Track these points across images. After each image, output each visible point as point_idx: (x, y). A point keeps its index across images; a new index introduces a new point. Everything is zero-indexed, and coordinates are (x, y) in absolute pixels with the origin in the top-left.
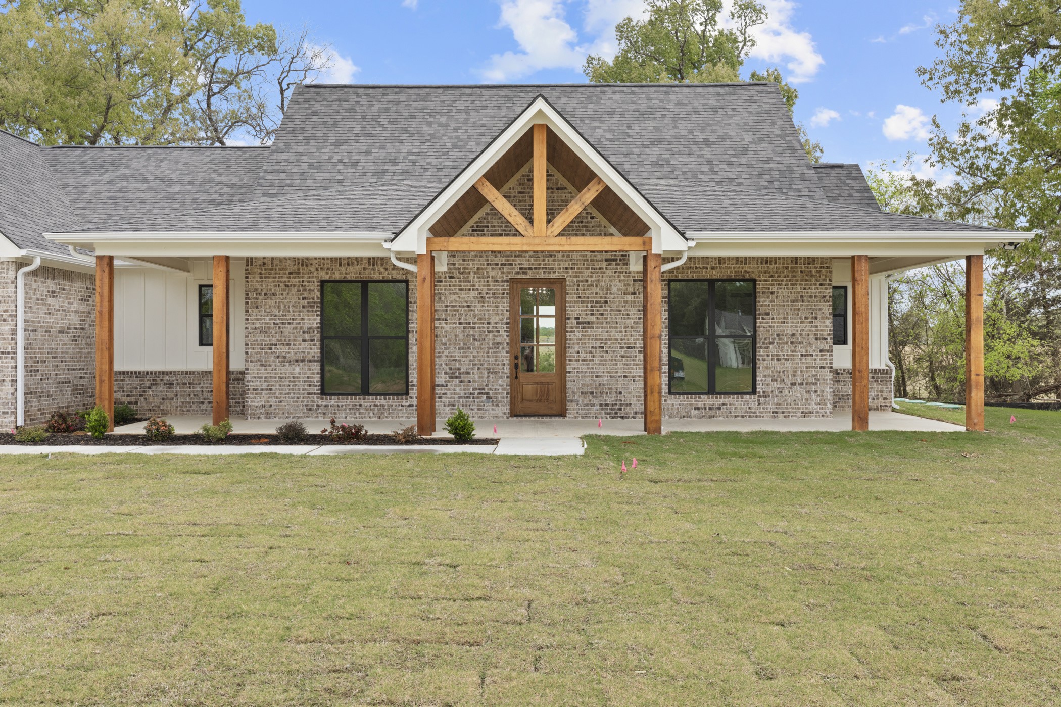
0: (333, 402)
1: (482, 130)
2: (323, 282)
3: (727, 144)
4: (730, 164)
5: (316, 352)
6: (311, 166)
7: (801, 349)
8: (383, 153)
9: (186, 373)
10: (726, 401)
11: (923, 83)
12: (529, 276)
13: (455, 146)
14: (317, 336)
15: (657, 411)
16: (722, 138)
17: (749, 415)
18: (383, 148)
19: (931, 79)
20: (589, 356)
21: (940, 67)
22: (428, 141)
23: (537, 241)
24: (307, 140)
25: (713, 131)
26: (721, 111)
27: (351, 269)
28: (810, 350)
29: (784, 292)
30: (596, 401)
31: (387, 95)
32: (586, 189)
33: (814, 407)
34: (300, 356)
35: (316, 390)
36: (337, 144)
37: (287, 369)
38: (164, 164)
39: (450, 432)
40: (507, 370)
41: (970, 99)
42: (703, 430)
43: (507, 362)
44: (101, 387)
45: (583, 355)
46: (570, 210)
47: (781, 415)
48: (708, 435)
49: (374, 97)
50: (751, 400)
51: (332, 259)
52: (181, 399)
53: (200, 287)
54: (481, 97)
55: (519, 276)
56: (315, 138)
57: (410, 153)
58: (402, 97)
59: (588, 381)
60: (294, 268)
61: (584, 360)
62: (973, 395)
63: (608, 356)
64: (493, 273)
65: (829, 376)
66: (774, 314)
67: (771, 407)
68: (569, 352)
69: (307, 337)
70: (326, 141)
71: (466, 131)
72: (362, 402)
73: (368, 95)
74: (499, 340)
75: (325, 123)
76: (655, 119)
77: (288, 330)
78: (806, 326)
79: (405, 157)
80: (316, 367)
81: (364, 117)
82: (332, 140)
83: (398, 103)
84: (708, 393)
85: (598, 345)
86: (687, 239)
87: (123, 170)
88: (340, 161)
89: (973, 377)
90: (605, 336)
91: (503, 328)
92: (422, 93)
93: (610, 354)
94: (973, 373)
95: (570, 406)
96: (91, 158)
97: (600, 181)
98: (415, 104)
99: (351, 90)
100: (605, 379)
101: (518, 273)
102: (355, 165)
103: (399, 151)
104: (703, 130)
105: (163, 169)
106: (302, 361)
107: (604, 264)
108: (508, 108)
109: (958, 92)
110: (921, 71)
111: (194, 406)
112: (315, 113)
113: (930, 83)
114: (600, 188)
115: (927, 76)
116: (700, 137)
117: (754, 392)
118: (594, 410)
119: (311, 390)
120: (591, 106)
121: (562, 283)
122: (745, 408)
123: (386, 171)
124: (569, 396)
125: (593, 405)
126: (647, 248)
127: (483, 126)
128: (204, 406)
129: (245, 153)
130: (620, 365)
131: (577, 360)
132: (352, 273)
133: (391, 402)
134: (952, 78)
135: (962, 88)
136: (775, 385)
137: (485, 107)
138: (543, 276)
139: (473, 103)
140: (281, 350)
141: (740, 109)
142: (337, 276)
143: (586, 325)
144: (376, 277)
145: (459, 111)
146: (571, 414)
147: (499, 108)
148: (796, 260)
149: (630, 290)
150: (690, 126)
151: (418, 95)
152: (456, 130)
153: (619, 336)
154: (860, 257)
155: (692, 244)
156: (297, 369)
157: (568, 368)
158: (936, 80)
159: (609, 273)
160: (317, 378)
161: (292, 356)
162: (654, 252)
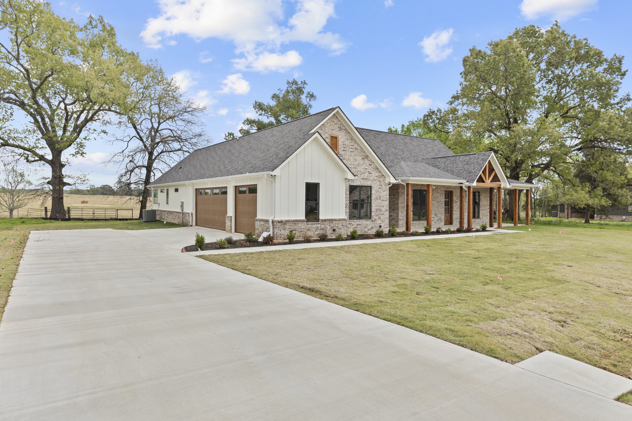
0: (415, 223)
12: (448, 190)
20: (456, 210)
23: (487, 184)
30: (457, 221)
32: (493, 173)
40: (444, 213)
43: (444, 211)
46: (491, 177)
59: (456, 216)
64: (442, 189)
72: (420, 222)
74: (443, 206)
85: (458, 207)
86: (510, 185)
91: (444, 203)
95: (454, 222)
97: (495, 171)
101: (446, 189)
121: (451, 192)
124: (453, 220)
132: (419, 188)
142: (416, 189)
143: (456, 202)
146: (454, 224)
157: (453, 213)
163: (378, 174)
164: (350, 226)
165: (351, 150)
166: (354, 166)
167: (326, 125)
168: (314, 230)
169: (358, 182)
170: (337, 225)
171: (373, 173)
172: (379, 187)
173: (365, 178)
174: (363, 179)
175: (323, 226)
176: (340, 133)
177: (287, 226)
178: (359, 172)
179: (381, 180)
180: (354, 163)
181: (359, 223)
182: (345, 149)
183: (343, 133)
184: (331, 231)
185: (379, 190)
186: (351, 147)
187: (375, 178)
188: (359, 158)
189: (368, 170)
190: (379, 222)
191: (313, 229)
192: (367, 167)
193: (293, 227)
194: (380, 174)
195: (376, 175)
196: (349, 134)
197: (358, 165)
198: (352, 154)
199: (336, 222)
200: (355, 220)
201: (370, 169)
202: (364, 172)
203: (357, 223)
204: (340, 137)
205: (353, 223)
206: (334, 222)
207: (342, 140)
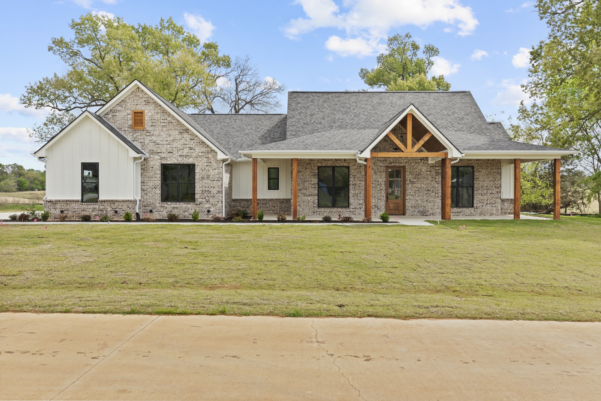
0: (322, 210)
1: (363, 110)
2: (319, 167)
3: (456, 115)
4: (459, 124)
5: (316, 192)
6: (304, 124)
7: (490, 191)
8: (329, 119)
9: (264, 200)
10: (463, 210)
11: (523, 91)
12: (393, 165)
13: (355, 116)
14: (317, 186)
15: (449, 212)
16: (453, 113)
17: (471, 215)
18: (328, 117)
19: (526, 89)
20: (414, 194)
21: (530, 85)
22: (345, 114)
23: (408, 154)
24: (300, 113)
25: (450, 110)
26: (451, 103)
27: (329, 162)
28: (493, 192)
29: (484, 171)
30: (416, 210)
31: (324, 96)
32: (425, 136)
33: (494, 212)
34: (310, 193)
35: (316, 205)
36: (312, 115)
37: (306, 198)
38: (237, 121)
39: (381, 219)
40: (385, 198)
41: (541, 96)
42: (463, 219)
43: (384, 196)
44: (254, 204)
45: (412, 193)
46: (420, 143)
47: (482, 215)
48: (466, 220)
49: (319, 97)
50: (472, 210)
51: (322, 159)
52: (262, 209)
53: (269, 168)
54: (359, 96)
55: (389, 165)
56: (302, 113)
57: (339, 119)
58: (330, 96)
59: (414, 203)
60: (308, 162)
61: (412, 195)
62: (556, 207)
63: (421, 194)
64: (380, 164)
65: (500, 201)
66: (480, 179)
67: (479, 212)
68: (407, 192)
69: (313, 186)
70: (307, 114)
71: (358, 110)
72: (333, 210)
73: (317, 96)
74: (382, 188)
75: (304, 107)
76: (427, 105)
77: (306, 184)
78: (492, 183)
79: (338, 120)
80: (316, 197)
81: (318, 104)
82: (309, 113)
83: (329, 99)
84: (456, 207)
85: (417, 190)
86: (462, 153)
87: (223, 124)
88: (315, 122)
89: (556, 201)
90: (420, 186)
91: (383, 183)
92: (337, 94)
93: (421, 193)
94: (556, 199)
95: (407, 211)
96: (208, 118)
97: (430, 133)
98: (335, 99)
99: (310, 94)
100: (420, 202)
101: (389, 164)
102: (321, 123)
103: (335, 118)
104: (446, 110)
105: (238, 123)
106: (311, 195)
107: (420, 161)
108: (371, 101)
109: (536, 93)
110: (523, 86)
111: (267, 212)
112: (299, 103)
113: (526, 91)
114: (430, 135)
115: (524, 88)
116: (445, 113)
117: (473, 206)
118: (415, 213)
119: (314, 205)
120: (402, 100)
121: (404, 168)
122: (470, 212)
123: (332, 126)
124: (407, 208)
125: (415, 211)
126: (446, 156)
127: (363, 108)
128: (270, 212)
129: (266, 117)
130: (425, 197)
131: (410, 195)
132: (329, 164)
133: (343, 210)
134: (534, 89)
135: (537, 92)
136: (480, 204)
137: (362, 101)
138: (397, 165)
139: (357, 99)
140: (304, 191)
141: (458, 101)
142: (324, 165)
143: (412, 183)
144: (338, 165)
145: (353, 102)
146: (407, 215)
147: (367, 101)
148: (488, 160)
149: (429, 170)
150: (441, 109)
151: (336, 96)
152: (354, 109)
153: (425, 187)
154: (518, 159)
155: (463, 155)
156: (310, 198)
157: (407, 198)
158: (528, 89)
159: (421, 164)
160: (317, 201)
161: (307, 193)
162: (449, 157)
163: (204, 149)
164: (162, 210)
165: (163, 124)
166: (167, 142)
167: (128, 101)
168: (90, 211)
169: (174, 159)
170: (120, 207)
171: (197, 148)
172: (206, 164)
173: (184, 154)
174: (180, 156)
175: (102, 207)
176: (147, 108)
177: (58, 206)
178: (174, 149)
179: (210, 156)
180: (167, 139)
181: (176, 206)
182: (154, 124)
183: (151, 107)
184: (112, 213)
185: (207, 168)
186: (162, 121)
187: (200, 154)
188: (175, 133)
189: (188, 146)
190: (207, 206)
191: (89, 209)
192: (186, 143)
193: (64, 207)
194: (209, 150)
195: (201, 151)
196: (159, 107)
197: (174, 140)
198: (164, 129)
199: (120, 204)
200: (169, 203)
201: (192, 144)
202: (182, 148)
203: (172, 206)
204: (146, 112)
205: (166, 206)
206: (116, 203)
207: (150, 114)
